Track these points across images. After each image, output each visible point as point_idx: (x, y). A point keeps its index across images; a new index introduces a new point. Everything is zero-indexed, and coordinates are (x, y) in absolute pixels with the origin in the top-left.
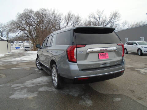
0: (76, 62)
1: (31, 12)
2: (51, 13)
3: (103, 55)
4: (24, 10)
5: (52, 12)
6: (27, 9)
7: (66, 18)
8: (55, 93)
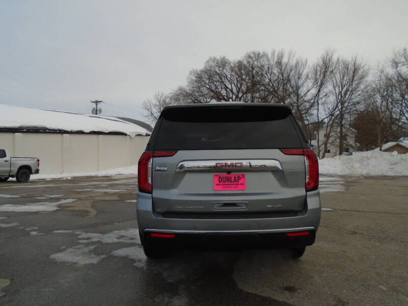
0: (151, 193)
1: (223, 63)
2: (273, 63)
3: (228, 179)
4: (208, 62)
5: (276, 59)
6: (215, 59)
7: (316, 71)
8: (142, 265)
